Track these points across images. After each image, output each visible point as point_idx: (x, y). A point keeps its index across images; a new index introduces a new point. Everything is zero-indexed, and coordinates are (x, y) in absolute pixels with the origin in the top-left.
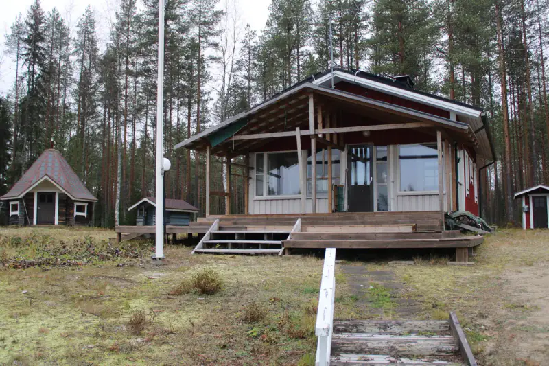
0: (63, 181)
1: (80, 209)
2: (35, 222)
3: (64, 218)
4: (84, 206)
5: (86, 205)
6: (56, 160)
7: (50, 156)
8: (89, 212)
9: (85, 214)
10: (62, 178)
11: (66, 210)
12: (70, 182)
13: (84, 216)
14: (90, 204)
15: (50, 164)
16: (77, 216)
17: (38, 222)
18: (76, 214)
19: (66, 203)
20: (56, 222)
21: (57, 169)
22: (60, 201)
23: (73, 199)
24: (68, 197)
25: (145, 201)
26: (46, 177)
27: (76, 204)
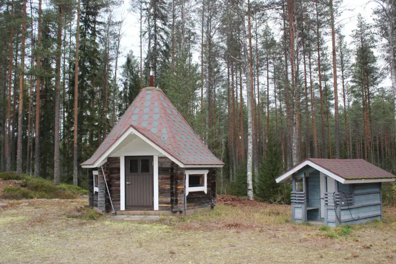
0: (165, 135)
1: (195, 181)
2: (123, 207)
3: (169, 199)
4: (202, 176)
5: (205, 173)
6: (156, 104)
7: (148, 97)
8: (212, 186)
9: (204, 189)
10: (164, 130)
11: (172, 185)
12: (178, 138)
13: (202, 192)
14: (212, 172)
15: (146, 110)
16: (190, 193)
17: (127, 207)
18: (189, 190)
19: (172, 173)
20: (156, 206)
21: (156, 117)
22: (161, 170)
23: (181, 166)
24: (173, 163)
25: (307, 167)
26: (132, 130)
27: (188, 173)
